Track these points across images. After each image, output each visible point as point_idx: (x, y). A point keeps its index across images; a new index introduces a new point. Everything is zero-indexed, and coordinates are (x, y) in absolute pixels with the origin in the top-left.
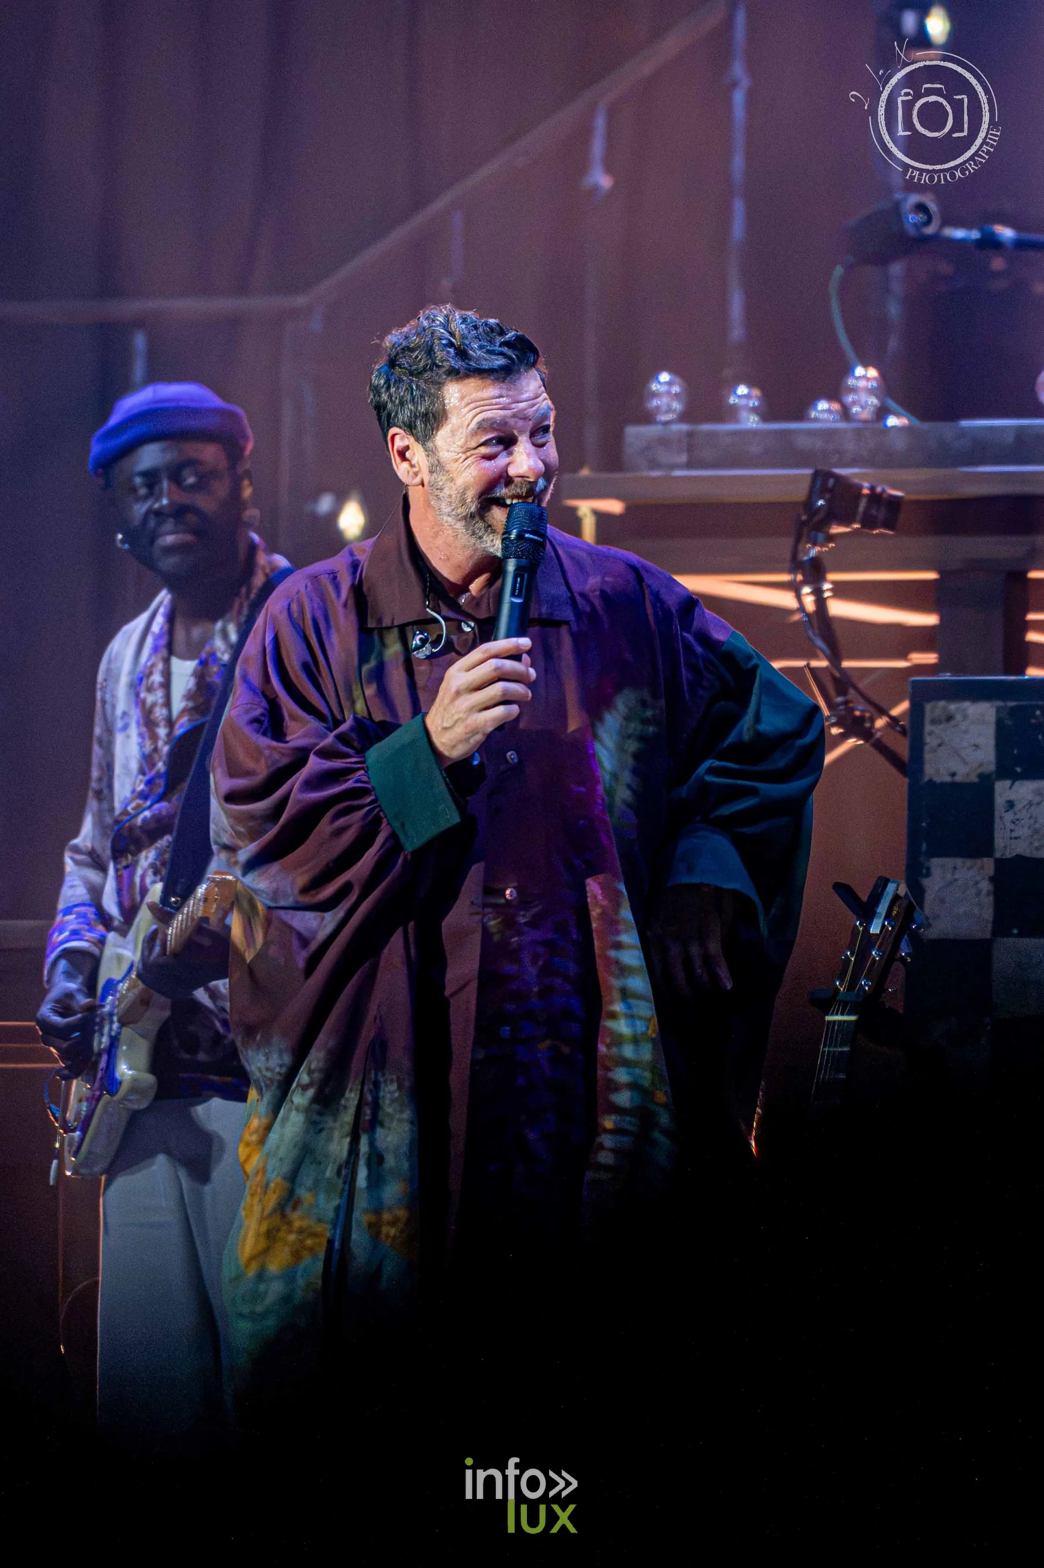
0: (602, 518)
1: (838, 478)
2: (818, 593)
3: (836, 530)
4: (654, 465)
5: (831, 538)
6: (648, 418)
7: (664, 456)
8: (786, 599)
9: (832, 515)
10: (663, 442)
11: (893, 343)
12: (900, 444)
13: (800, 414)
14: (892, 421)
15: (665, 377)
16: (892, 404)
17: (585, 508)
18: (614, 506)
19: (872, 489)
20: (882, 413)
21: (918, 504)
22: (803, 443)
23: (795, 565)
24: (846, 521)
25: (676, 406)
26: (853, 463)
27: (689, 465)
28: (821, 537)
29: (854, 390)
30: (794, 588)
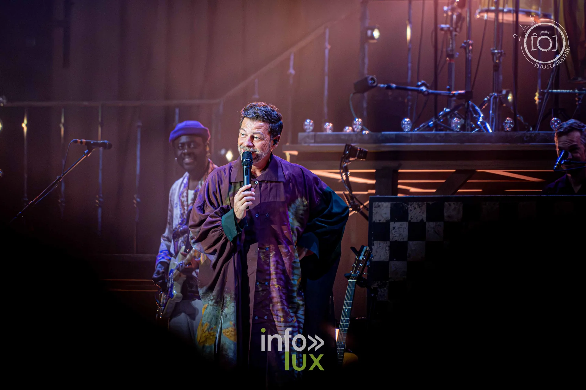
0: (291, 156)
1: (352, 146)
2: (346, 175)
3: (351, 159)
4: (305, 143)
5: (350, 161)
6: (304, 131)
7: (307, 140)
8: (338, 177)
9: (350, 155)
10: (308, 137)
11: (365, 113)
12: (366, 138)
13: (342, 130)
14: (364, 132)
15: (308, 121)
16: (364, 127)
17: (288, 153)
18: (295, 153)
19: (360, 149)
20: (362, 130)
21: (371, 153)
22: (343, 137)
23: (341, 168)
24: (354, 157)
25: (311, 128)
26: (355, 142)
27: (315, 142)
28: (347, 161)
29: (355, 124)
30: (341, 174)
